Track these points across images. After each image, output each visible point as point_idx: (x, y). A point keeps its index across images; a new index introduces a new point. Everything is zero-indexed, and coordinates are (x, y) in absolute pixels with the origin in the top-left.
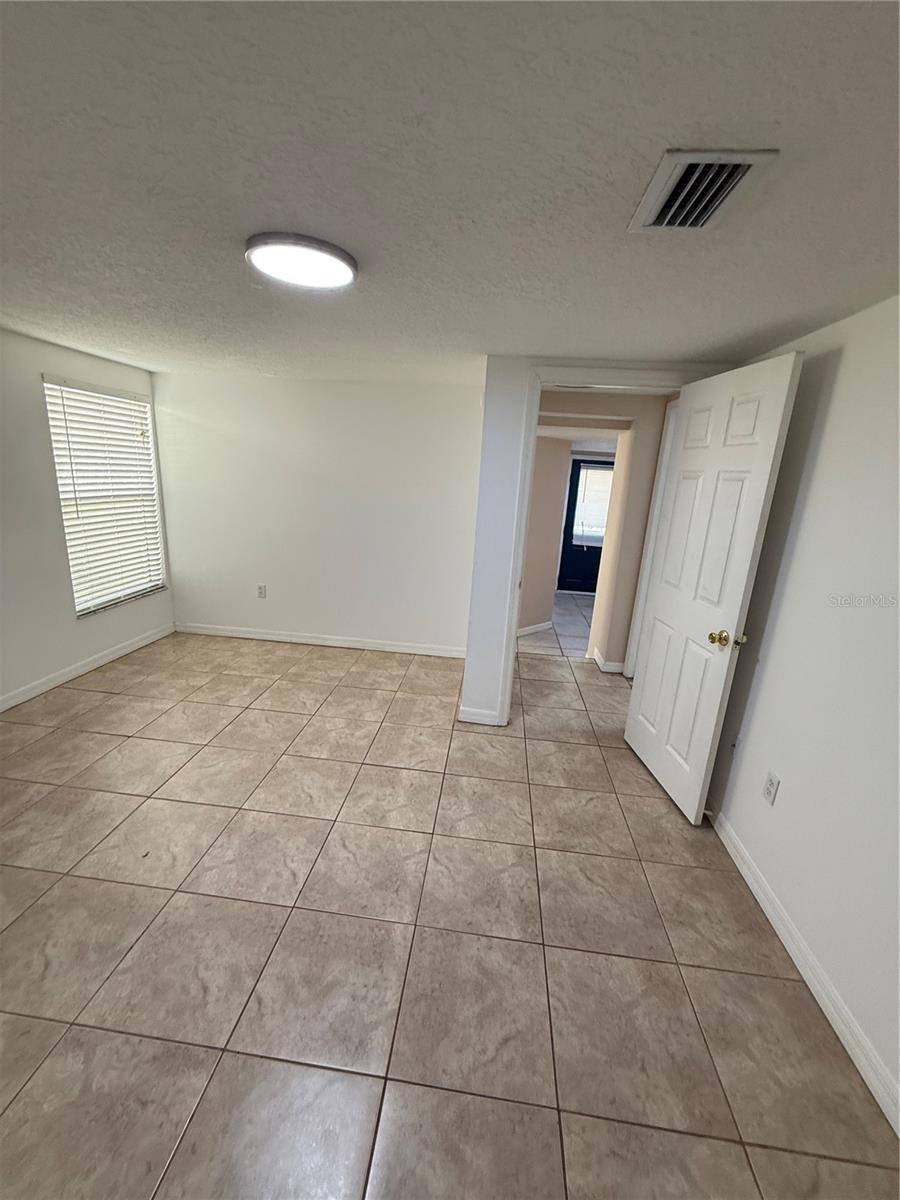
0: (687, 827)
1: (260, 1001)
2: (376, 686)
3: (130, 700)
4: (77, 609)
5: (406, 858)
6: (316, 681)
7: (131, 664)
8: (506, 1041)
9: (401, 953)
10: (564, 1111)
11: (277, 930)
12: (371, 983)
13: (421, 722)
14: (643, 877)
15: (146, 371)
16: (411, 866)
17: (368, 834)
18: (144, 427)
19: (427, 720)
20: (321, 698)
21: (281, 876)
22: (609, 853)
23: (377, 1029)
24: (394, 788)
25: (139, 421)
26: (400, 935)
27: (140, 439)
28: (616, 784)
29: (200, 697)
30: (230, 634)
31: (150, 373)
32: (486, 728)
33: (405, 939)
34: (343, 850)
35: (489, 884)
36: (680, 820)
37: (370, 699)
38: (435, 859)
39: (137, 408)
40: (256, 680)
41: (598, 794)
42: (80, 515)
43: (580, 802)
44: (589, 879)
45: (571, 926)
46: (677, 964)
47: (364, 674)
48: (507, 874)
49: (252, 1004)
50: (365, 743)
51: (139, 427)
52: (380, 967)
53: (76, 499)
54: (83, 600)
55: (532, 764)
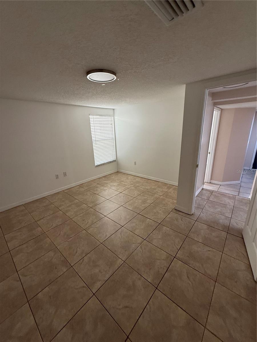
0: (252, 280)
1: (83, 260)
2: (156, 193)
3: (101, 186)
4: (96, 165)
5: (133, 243)
6: (141, 189)
7: (105, 178)
8: (126, 307)
9: (116, 267)
10: (129, 339)
11: (95, 247)
12: (105, 270)
13: (163, 206)
14: (212, 288)
15: (112, 109)
16: (133, 246)
17: (128, 233)
18: (112, 123)
19: (165, 206)
20: (139, 193)
21: (103, 235)
22: (203, 273)
23: (99, 281)
24: (143, 223)
25: (110, 121)
26: (119, 262)
27: (111, 125)
28: (225, 249)
29: (113, 188)
30: (128, 173)
31: (114, 109)
32: (183, 213)
33: (119, 264)
34: (120, 234)
35: (152, 261)
36: (250, 276)
37: (152, 196)
38: (141, 247)
39: (110, 118)
40: (127, 186)
41: (214, 250)
42: (97, 144)
43: (203, 250)
44: (188, 277)
45: (170, 288)
46: (205, 327)
47: (155, 189)
48: (159, 261)
49: (81, 260)
50: (143, 208)
51: (110, 123)
52: (110, 268)
53: (96, 141)
54: (97, 163)
55: (193, 230)
